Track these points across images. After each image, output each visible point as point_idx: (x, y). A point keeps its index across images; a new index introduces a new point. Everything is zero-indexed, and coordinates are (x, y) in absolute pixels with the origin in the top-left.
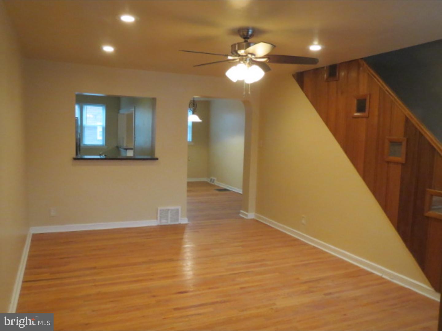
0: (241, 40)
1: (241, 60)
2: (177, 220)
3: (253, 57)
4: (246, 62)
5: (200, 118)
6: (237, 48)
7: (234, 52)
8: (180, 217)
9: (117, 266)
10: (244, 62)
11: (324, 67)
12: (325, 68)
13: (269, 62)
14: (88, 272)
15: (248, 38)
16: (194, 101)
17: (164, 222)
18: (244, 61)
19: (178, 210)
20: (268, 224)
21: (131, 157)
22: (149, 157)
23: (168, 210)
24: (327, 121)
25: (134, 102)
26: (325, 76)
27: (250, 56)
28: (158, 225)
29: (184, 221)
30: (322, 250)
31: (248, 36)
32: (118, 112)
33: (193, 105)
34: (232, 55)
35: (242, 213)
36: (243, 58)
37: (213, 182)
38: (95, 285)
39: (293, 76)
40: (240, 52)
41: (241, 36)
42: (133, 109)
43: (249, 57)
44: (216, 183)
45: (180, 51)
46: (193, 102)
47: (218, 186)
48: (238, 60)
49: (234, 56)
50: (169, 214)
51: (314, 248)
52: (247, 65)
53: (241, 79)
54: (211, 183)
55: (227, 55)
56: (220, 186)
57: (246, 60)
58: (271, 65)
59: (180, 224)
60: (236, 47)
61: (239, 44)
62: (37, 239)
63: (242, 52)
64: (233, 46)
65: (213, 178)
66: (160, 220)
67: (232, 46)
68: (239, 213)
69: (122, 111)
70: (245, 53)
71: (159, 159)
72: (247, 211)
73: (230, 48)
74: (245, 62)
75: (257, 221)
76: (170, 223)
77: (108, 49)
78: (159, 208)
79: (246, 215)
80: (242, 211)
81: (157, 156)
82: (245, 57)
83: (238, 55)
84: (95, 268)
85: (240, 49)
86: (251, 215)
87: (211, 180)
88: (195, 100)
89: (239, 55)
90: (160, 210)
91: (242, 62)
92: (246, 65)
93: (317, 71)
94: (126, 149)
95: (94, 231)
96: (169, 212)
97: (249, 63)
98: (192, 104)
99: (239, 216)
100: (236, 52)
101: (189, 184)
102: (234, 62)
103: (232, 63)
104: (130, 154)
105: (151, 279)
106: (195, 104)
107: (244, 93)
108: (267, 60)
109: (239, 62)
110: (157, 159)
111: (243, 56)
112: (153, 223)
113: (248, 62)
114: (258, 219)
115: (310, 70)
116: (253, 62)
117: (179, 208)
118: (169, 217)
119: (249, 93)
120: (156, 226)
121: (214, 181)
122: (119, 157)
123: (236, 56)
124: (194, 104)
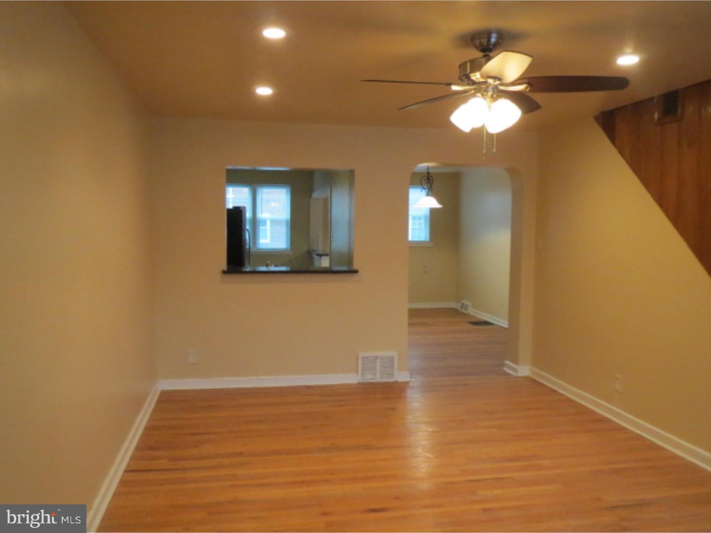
0: (477, 54)
1: (478, 90)
2: (391, 375)
3: (498, 82)
4: (487, 95)
5: (440, 202)
6: (468, 71)
7: (465, 78)
8: (396, 371)
9: (278, 452)
10: (483, 95)
11: (653, 98)
12: (656, 100)
13: (529, 91)
14: (227, 461)
15: (491, 50)
16: (428, 173)
17: (369, 378)
18: (483, 93)
19: (391, 359)
20: (554, 388)
21: (327, 268)
22: (345, 268)
23: (377, 357)
24: (661, 200)
25: (330, 178)
26: (656, 116)
27: (491, 81)
28: (359, 384)
29: (401, 377)
30: (654, 444)
31: (491, 47)
32: (310, 196)
33: (427, 181)
34: (460, 82)
35: (507, 364)
36: (480, 88)
37: (466, 309)
38: (234, 486)
39: (597, 118)
40: (475, 76)
41: (477, 48)
42: (329, 191)
43: (490, 84)
44: (471, 311)
45: (361, 81)
46: (426, 175)
47: (474, 317)
48: (473, 92)
49: (463, 85)
50: (378, 364)
51: (639, 437)
52: (488, 100)
53: (477, 125)
54: (463, 311)
55: (449, 84)
56: (478, 316)
57: (486, 91)
58: (538, 97)
59: (396, 382)
60: (467, 67)
61: (472, 61)
62: (167, 399)
63: (476, 76)
64: (463, 66)
65: (466, 302)
66: (363, 374)
67: (460, 66)
68: (503, 365)
69: (315, 195)
70: (482, 76)
71: (360, 272)
72: (516, 362)
73: (458, 70)
74: (485, 93)
75: (535, 381)
76: (378, 379)
77: (264, 91)
78: (362, 354)
79: (515, 370)
80: (507, 362)
81: (355, 266)
82: (485, 85)
83: (471, 83)
84: (240, 454)
85: (473, 70)
86: (524, 370)
87: (463, 305)
88: (431, 171)
89: (474, 83)
90: (363, 358)
91: (479, 95)
92: (485, 99)
93: (639, 107)
94: (320, 255)
95: (255, 389)
96: (378, 361)
97: (492, 96)
98: (425, 178)
99: (504, 370)
100: (468, 78)
101: (414, 314)
102: (466, 96)
103: (461, 98)
104: (325, 263)
105: (327, 481)
106: (430, 178)
107: (484, 151)
108: (526, 88)
109: (474, 95)
110: (356, 272)
111: (480, 83)
112: (352, 379)
113: (490, 93)
114: (536, 378)
115: (624, 107)
116: (499, 93)
117: (394, 354)
118: (378, 369)
119: (494, 150)
120: (356, 384)
121: (466, 307)
122: (311, 269)
123: (468, 85)
124: (428, 178)
